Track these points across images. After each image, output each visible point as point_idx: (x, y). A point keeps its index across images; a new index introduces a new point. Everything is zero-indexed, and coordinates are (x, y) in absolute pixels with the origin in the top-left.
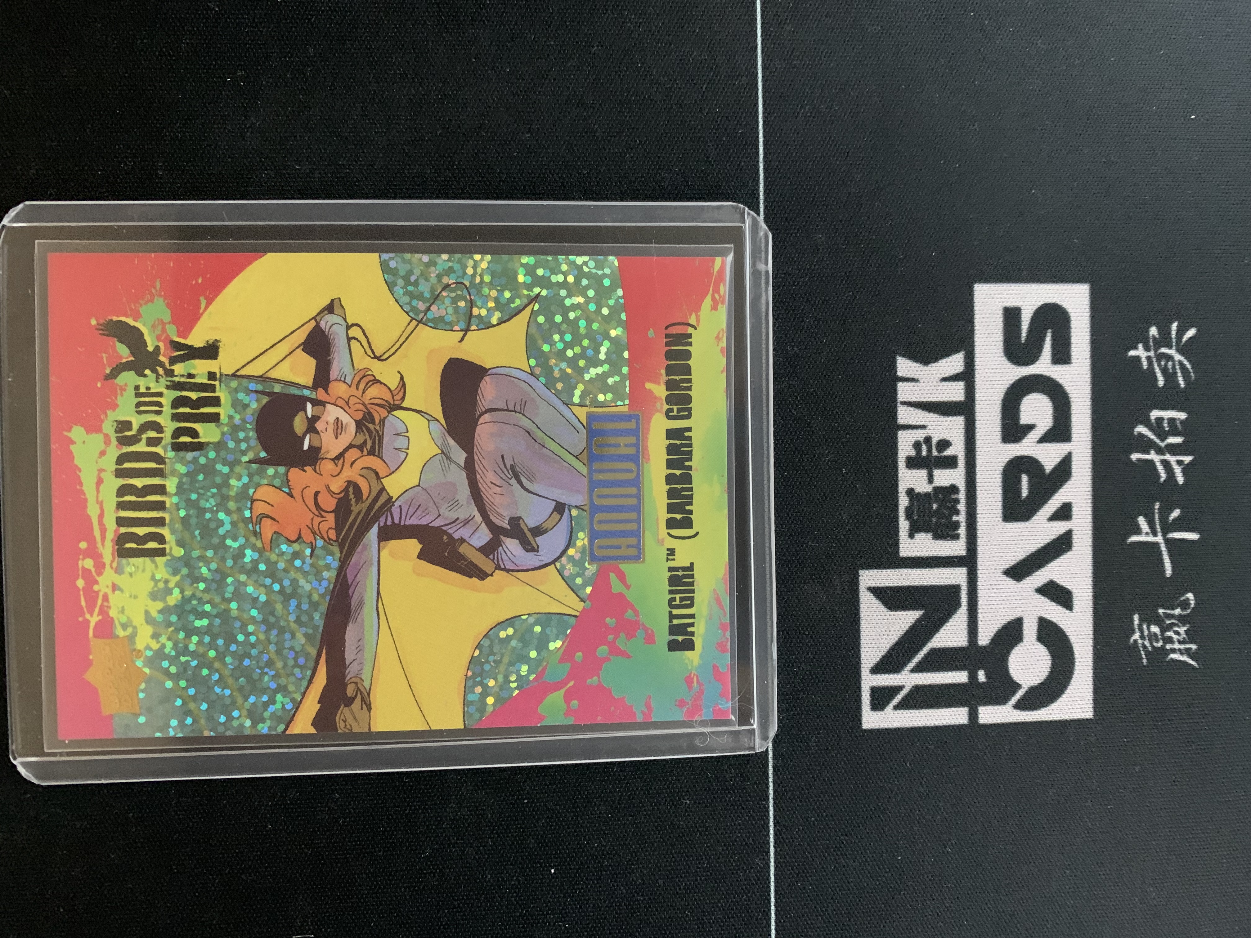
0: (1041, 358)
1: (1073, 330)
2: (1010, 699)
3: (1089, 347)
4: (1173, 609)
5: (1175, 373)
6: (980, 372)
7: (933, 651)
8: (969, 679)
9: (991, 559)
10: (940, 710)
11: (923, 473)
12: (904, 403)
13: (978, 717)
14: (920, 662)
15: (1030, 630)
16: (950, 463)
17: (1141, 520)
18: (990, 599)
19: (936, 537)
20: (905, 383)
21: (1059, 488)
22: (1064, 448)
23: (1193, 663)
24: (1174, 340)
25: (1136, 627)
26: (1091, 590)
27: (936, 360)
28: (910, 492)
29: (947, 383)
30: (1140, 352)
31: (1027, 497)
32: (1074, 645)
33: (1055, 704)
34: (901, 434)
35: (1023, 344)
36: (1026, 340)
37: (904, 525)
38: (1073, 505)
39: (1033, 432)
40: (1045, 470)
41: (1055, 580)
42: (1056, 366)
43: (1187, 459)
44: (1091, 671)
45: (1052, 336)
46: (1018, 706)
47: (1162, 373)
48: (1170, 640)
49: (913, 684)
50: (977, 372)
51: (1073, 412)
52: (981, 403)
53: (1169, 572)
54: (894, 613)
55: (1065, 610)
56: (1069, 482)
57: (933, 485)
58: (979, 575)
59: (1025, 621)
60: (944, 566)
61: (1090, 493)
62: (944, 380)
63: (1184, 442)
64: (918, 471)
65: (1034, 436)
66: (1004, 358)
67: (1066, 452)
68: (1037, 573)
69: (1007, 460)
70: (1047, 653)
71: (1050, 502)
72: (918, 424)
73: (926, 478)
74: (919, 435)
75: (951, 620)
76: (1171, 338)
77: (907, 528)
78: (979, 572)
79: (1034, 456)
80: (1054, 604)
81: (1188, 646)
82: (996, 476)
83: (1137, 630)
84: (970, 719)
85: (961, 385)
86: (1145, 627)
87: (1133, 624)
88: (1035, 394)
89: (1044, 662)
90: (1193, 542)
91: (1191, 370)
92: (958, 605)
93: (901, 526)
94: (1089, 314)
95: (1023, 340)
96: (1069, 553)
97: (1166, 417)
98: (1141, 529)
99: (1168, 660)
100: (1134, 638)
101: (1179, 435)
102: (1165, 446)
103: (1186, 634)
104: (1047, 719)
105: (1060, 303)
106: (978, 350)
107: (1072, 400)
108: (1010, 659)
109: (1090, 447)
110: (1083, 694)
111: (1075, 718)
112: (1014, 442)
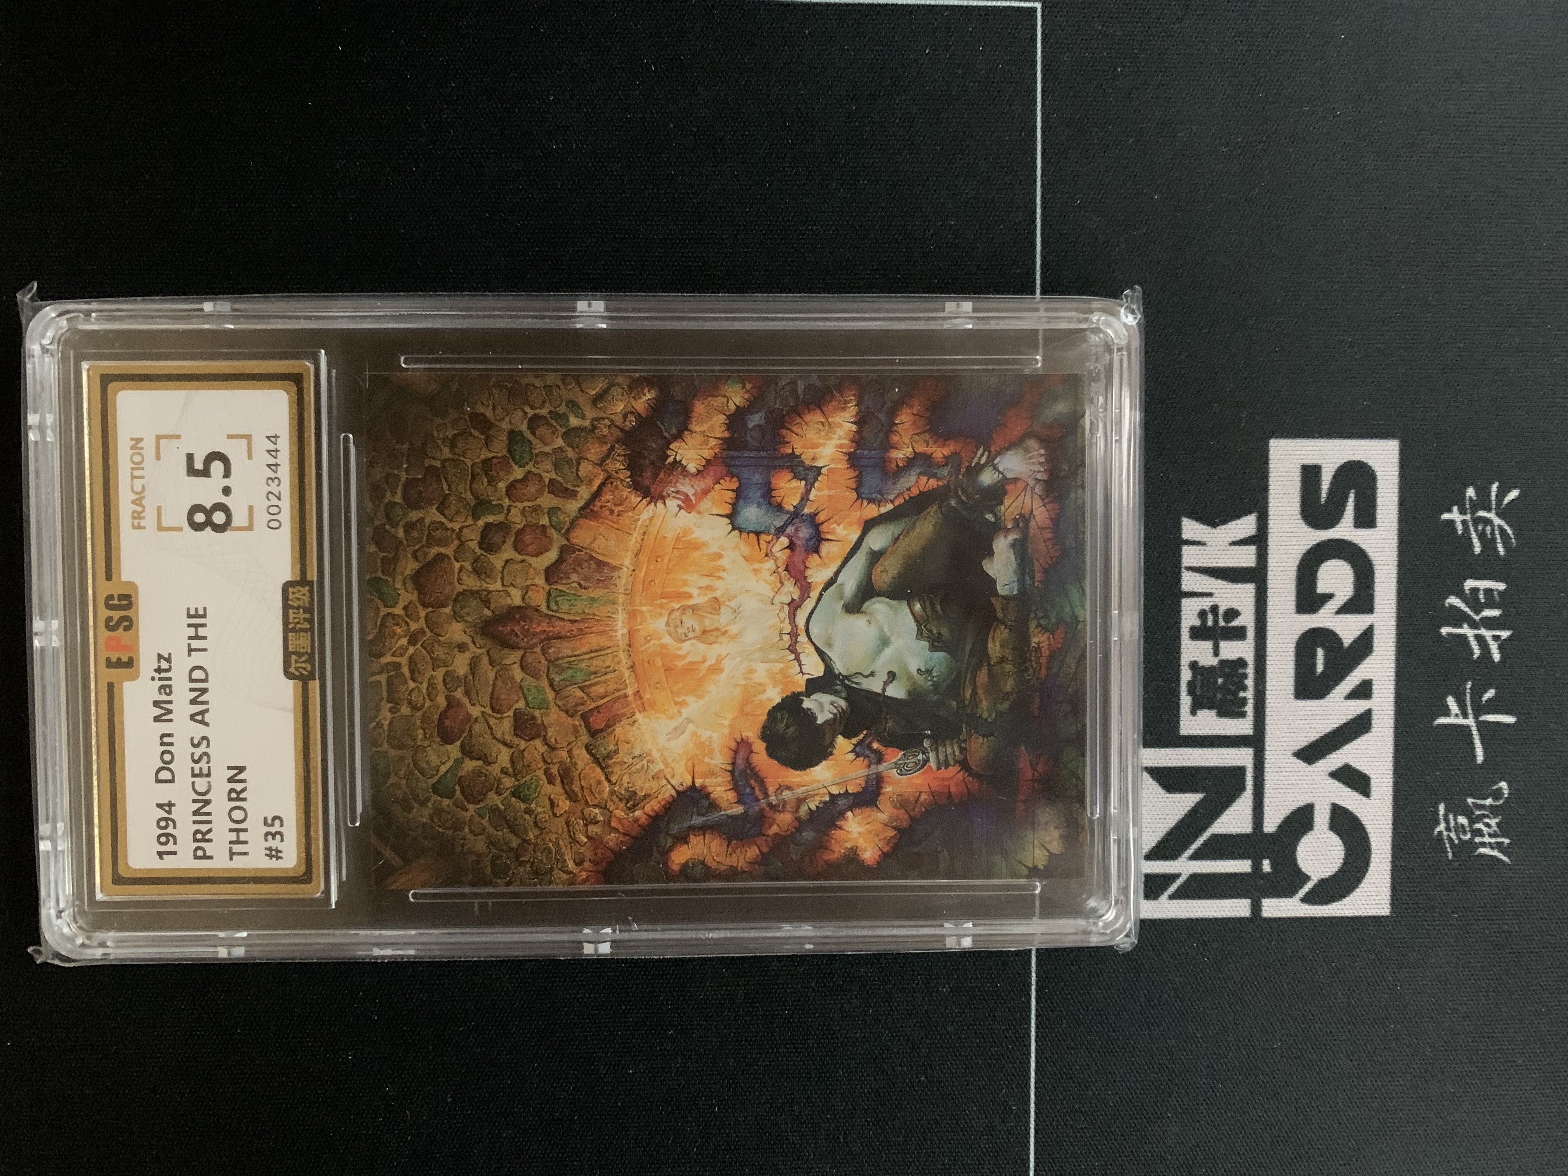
0: (1342, 521)
1: (1379, 491)
2: (1297, 892)
3: (1397, 511)
4: (1485, 799)
5: (1494, 539)
6: (1274, 535)
7: (1214, 837)
8: (1252, 868)
9: (1281, 739)
10: (1220, 901)
11: (1208, 645)
12: (1189, 569)
13: (1261, 910)
14: (1199, 849)
15: (1322, 817)
16: (1239, 634)
17: (1451, 701)
18: (1279, 782)
19: (1221, 714)
20: (1190, 547)
21: (1359, 664)
22: (1366, 620)
23: (1505, 858)
24: (1494, 503)
25: (1441, 817)
26: (1391, 776)
27: (1224, 522)
28: (1193, 665)
29: (1237, 547)
30: (1454, 515)
31: (1322, 673)
32: (1370, 835)
33: (1347, 898)
34: (1185, 602)
35: (1323, 506)
36: (1326, 501)
37: (1185, 701)
38: (1374, 682)
39: (1331, 602)
40: (1342, 643)
41: (1352, 764)
42: (1358, 530)
43: (1505, 634)
44: (1389, 864)
45: (1356, 497)
46: (1305, 900)
47: (1479, 539)
48: (1480, 833)
49: (1191, 872)
50: (1270, 536)
51: (1376, 580)
52: (1275, 569)
53: (1480, 758)
54: (1172, 795)
55: (1361, 797)
56: (1370, 657)
57: (1220, 658)
58: (1267, 757)
59: (1316, 807)
60: (1228, 746)
61: (1393, 670)
62: (1234, 543)
63: (1501, 614)
64: (1203, 643)
65: (1332, 607)
66: (1301, 521)
67: (1368, 624)
68: (1331, 756)
69: (1302, 632)
70: (1340, 842)
71: (1348, 678)
72: (1203, 591)
73: (1212, 651)
74: (1205, 603)
75: (1234, 804)
76: (1490, 501)
77: (1189, 704)
78: (1266, 753)
79: (1331, 628)
80: (1350, 790)
81: (1499, 840)
82: (1288, 649)
83: (1442, 821)
84: (1252, 912)
85: (1252, 550)
86: (1451, 817)
87: (1438, 815)
88: (1334, 560)
89: (1337, 852)
90: (1508, 725)
91: (1512, 536)
92: (1243, 789)
93: (1182, 702)
94: (1397, 473)
95: (1323, 500)
96: (1367, 735)
97: (1482, 588)
98: (1450, 710)
99: (1476, 854)
100: (1438, 829)
101: (1496, 608)
102: (1480, 619)
103: (1498, 827)
104: (1338, 915)
105: (1365, 461)
106: (1272, 511)
107: (1376, 567)
108: (1298, 848)
109: (1394, 619)
110: (1380, 889)
111: (1370, 914)
112: (1309, 613)
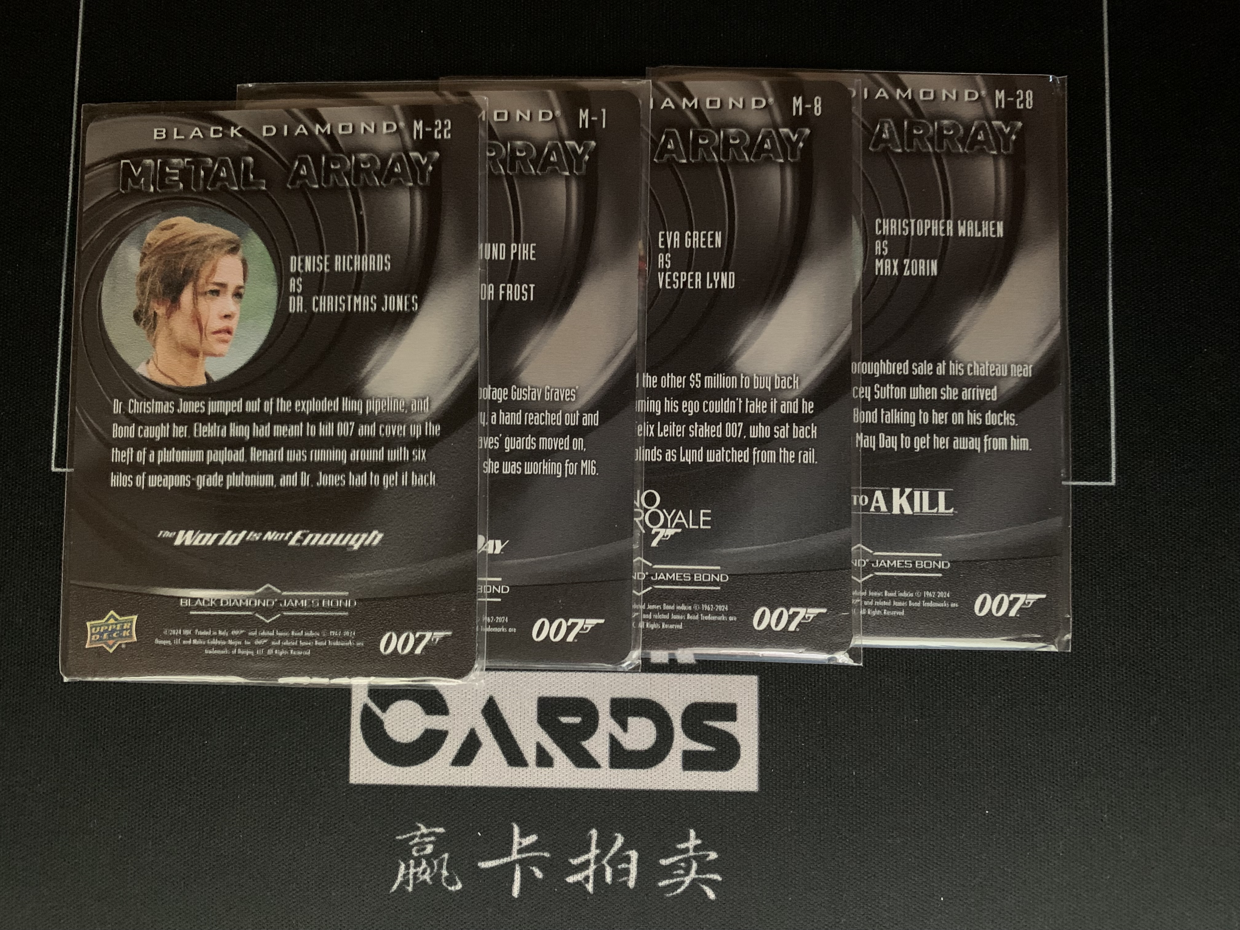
0: (689, 740)
1: (714, 772)
2: (374, 701)
3: (698, 789)
4: (447, 868)
5: (672, 877)
6: (677, 679)
9: (505, 686)
15: (436, 722)
17: (533, 838)
21: (567, 755)
22: (605, 761)
23: (395, 887)
24: (704, 876)
25: (432, 830)
26: (470, 785)
30: (693, 841)
31: (560, 722)
32: (418, 766)
33: (366, 746)
35: (702, 723)
36: (706, 725)
38: (551, 769)
39: (621, 730)
40: (585, 740)
41: (481, 749)
42: (681, 755)
43: (590, 887)
44: (393, 783)
45: (708, 752)
46: (366, 709)
47: (672, 863)
48: (418, 864)
50: (677, 676)
51: (638, 771)
52: (648, 680)
53: (483, 865)
55: (452, 757)
56: (573, 765)
59: (447, 717)
61: (561, 786)
63: (607, 883)
65: (616, 731)
66: (689, 703)
67: (600, 763)
68: (489, 730)
69: (595, 703)
70: (415, 739)
71: (555, 746)
76: (705, 874)
79: (598, 730)
80: (459, 747)
81: (411, 882)
82: (581, 691)
83: (429, 830)
86: (432, 838)
87: (435, 827)
88: (655, 732)
89: (406, 736)
90: (511, 891)
91: (674, 893)
94: (730, 789)
95: (707, 723)
96: (506, 762)
97: (630, 866)
98: (525, 838)
99: (400, 861)
100: (422, 827)
101: (613, 879)
102: (603, 865)
103: (422, 881)
104: (352, 738)
105: (740, 761)
106: (697, 676)
107: (649, 770)
108: (411, 702)
109: (605, 787)
110: (372, 775)
111: (351, 766)
112: (612, 710)
